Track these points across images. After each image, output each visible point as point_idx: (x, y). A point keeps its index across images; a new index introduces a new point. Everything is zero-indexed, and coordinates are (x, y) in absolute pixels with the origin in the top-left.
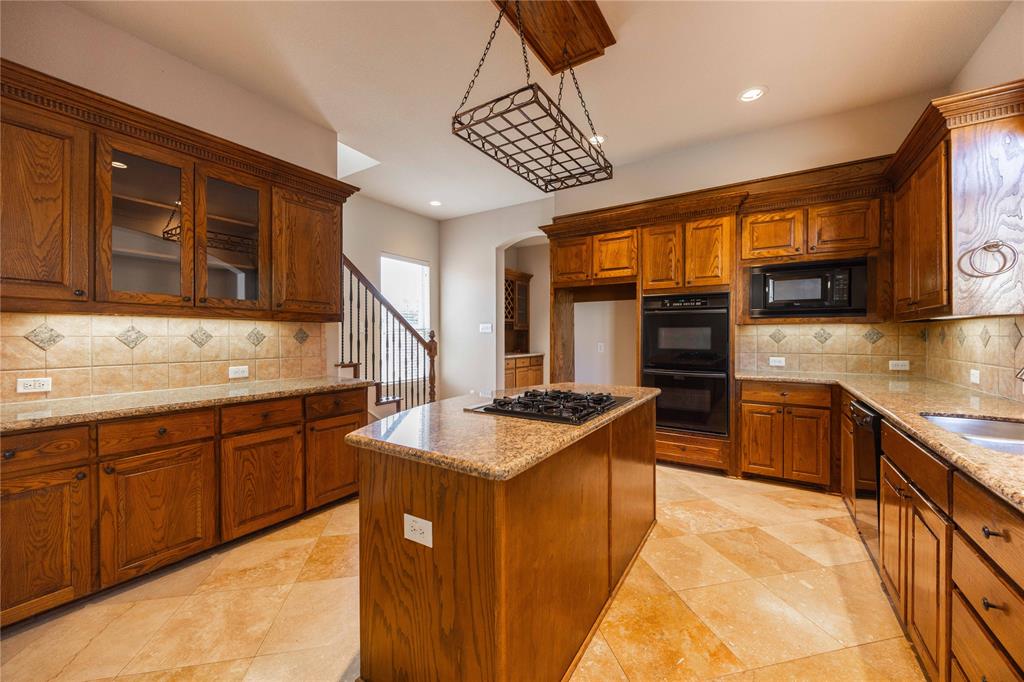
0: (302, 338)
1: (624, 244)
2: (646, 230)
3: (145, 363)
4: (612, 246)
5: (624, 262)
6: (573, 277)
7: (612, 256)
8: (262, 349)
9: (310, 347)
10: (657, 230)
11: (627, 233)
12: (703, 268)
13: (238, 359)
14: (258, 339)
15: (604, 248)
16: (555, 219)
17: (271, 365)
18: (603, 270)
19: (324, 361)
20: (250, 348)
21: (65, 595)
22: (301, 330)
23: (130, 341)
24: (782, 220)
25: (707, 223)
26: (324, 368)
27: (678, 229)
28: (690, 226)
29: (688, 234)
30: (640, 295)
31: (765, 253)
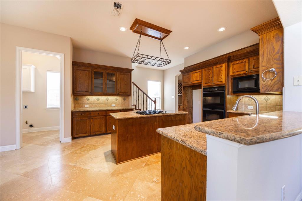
0: (124, 99)
1: (198, 74)
2: (204, 69)
3: (100, 103)
4: (196, 74)
5: (198, 79)
6: (187, 83)
7: (196, 77)
8: (117, 102)
9: (126, 101)
10: (206, 69)
11: (199, 71)
12: (218, 79)
13: (114, 103)
14: (117, 100)
15: (193, 75)
16: (184, 68)
17: (119, 104)
18: (194, 81)
19: (129, 104)
20: (115, 101)
21: (87, 135)
22: (124, 98)
23: (98, 100)
24: (242, 62)
25: (219, 66)
26: (129, 106)
27: (211, 69)
28: (215, 67)
29: (214, 69)
30: (202, 88)
31: (237, 73)
